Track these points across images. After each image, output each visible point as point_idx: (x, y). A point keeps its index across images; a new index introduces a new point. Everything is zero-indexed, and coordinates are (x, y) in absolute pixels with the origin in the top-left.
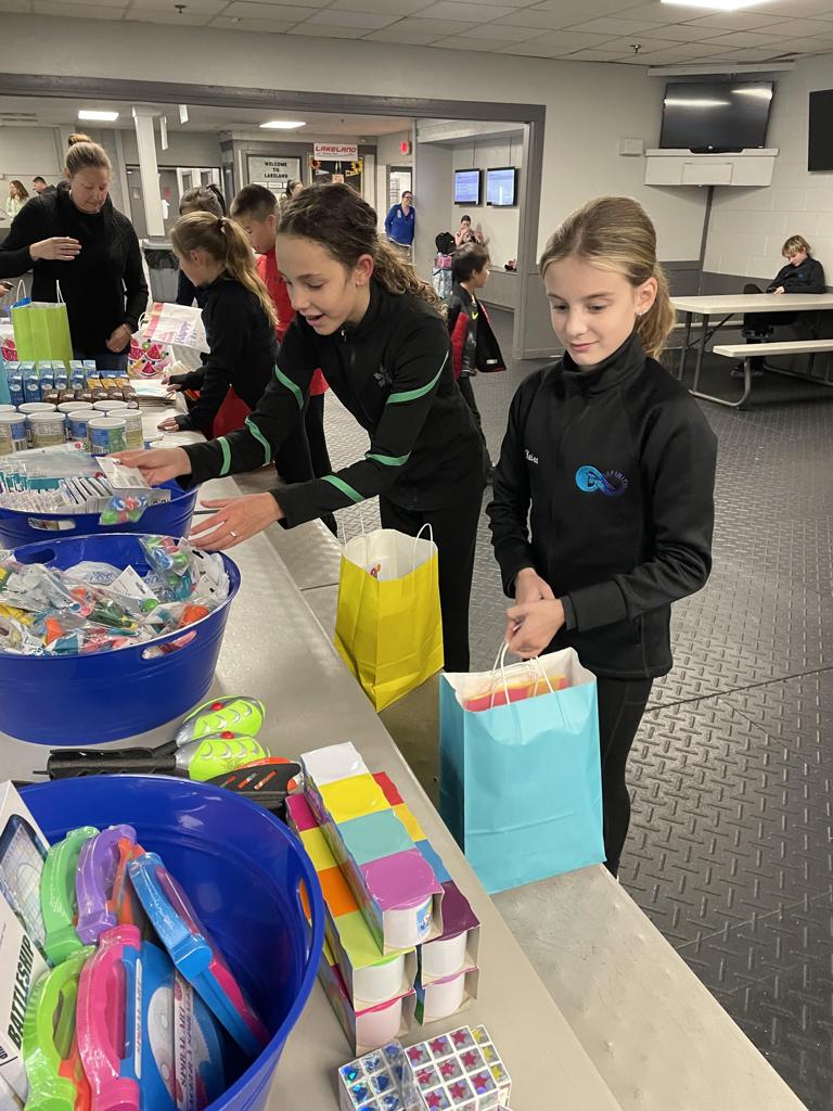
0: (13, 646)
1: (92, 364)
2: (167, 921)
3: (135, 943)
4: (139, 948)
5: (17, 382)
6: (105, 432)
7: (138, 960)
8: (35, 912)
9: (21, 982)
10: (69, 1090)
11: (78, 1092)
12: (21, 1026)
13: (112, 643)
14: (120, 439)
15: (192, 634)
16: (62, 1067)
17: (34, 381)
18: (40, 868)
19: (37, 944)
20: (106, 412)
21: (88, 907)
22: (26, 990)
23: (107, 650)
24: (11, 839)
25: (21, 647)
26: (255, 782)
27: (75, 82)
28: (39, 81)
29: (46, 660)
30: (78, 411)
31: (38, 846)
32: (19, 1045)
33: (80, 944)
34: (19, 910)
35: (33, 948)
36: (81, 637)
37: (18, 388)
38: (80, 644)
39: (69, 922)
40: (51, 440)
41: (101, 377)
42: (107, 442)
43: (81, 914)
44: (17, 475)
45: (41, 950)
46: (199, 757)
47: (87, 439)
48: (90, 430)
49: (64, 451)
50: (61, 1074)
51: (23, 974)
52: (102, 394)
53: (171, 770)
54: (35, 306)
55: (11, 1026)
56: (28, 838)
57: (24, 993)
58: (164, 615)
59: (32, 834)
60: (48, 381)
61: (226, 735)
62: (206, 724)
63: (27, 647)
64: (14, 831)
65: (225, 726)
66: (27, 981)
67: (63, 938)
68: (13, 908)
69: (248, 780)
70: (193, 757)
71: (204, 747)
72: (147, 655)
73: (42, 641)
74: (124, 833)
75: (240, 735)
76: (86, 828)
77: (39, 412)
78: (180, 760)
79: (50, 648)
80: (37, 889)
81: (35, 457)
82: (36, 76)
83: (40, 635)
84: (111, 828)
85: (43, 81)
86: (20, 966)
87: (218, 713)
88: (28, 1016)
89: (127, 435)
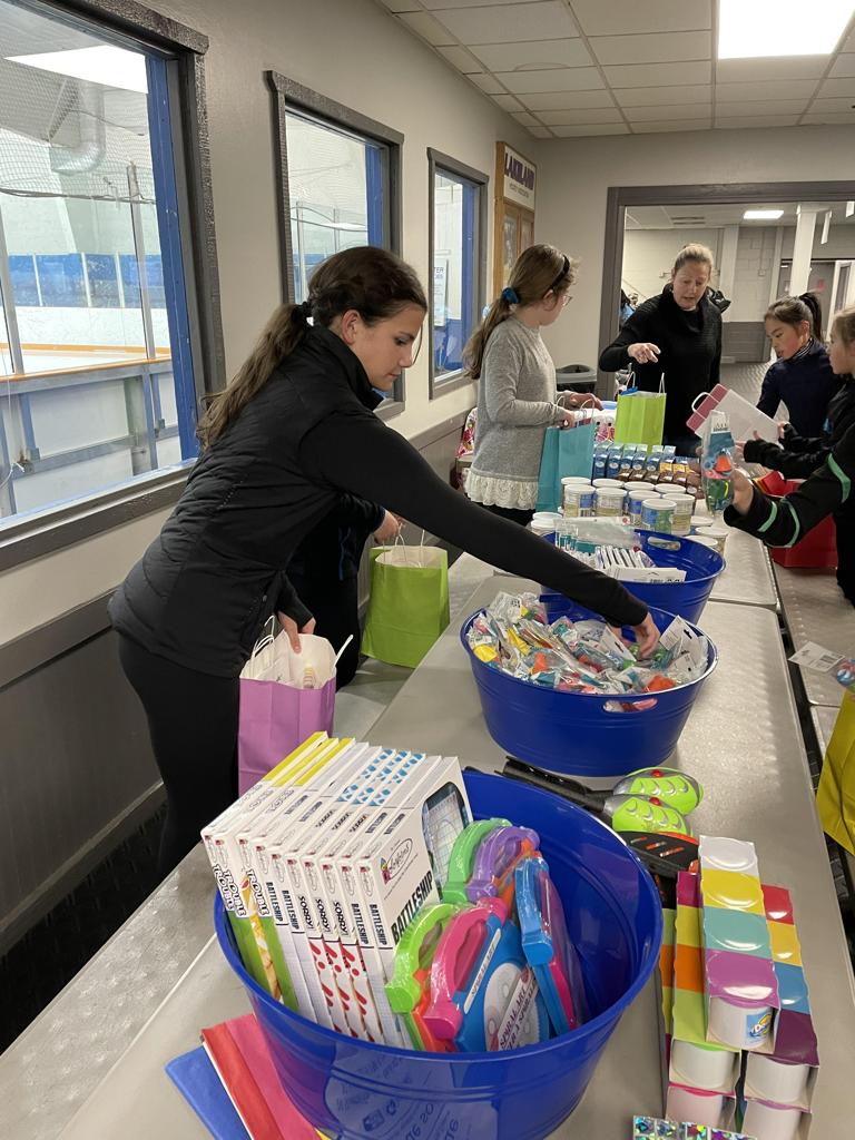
0: (509, 668)
1: (671, 450)
2: (527, 909)
3: (501, 916)
4: (503, 921)
5: (602, 459)
6: (654, 512)
7: (499, 930)
8: (445, 861)
9: (415, 901)
10: (415, 993)
11: (422, 998)
12: (402, 930)
13: (582, 687)
14: (667, 520)
15: (653, 702)
16: (416, 972)
17: (616, 460)
18: (459, 832)
19: (438, 883)
20: (663, 493)
21: (479, 875)
22: (417, 909)
23: (576, 692)
24: (444, 798)
25: (514, 671)
26: (662, 849)
27: (739, 188)
28: (703, 190)
29: (528, 686)
30: (638, 490)
31: (464, 817)
32: (396, 941)
33: (466, 899)
34: (432, 851)
35: (433, 883)
36: (558, 676)
37: (601, 465)
38: (557, 681)
39: (465, 880)
40: (609, 512)
41: (674, 462)
42: (654, 521)
43: (474, 877)
44: (569, 537)
45: (439, 889)
46: (624, 810)
47: (639, 516)
48: (644, 508)
49: (612, 522)
50: (414, 975)
51: (419, 896)
52: (667, 478)
53: (599, 813)
54: (641, 395)
55: (395, 924)
56: (457, 805)
57: (414, 910)
58: (634, 676)
59: (461, 804)
60: (628, 461)
61: (654, 800)
62: (642, 784)
63: (518, 671)
64: (448, 795)
65: (657, 793)
66: (420, 903)
67: (457, 888)
68: (428, 847)
69: (657, 845)
70: (619, 808)
71: (631, 803)
72: (609, 707)
73: (530, 670)
74: (530, 836)
75: (668, 806)
76: (504, 821)
77: (608, 488)
78: (608, 807)
79: (534, 677)
80: (452, 845)
81: (589, 524)
82: (703, 186)
83: (530, 665)
84: (522, 828)
85: (709, 190)
86: (418, 889)
87: (657, 780)
88: (410, 925)
89: (675, 518)
